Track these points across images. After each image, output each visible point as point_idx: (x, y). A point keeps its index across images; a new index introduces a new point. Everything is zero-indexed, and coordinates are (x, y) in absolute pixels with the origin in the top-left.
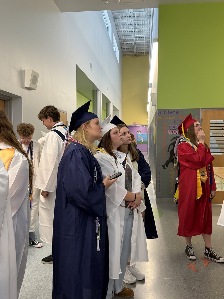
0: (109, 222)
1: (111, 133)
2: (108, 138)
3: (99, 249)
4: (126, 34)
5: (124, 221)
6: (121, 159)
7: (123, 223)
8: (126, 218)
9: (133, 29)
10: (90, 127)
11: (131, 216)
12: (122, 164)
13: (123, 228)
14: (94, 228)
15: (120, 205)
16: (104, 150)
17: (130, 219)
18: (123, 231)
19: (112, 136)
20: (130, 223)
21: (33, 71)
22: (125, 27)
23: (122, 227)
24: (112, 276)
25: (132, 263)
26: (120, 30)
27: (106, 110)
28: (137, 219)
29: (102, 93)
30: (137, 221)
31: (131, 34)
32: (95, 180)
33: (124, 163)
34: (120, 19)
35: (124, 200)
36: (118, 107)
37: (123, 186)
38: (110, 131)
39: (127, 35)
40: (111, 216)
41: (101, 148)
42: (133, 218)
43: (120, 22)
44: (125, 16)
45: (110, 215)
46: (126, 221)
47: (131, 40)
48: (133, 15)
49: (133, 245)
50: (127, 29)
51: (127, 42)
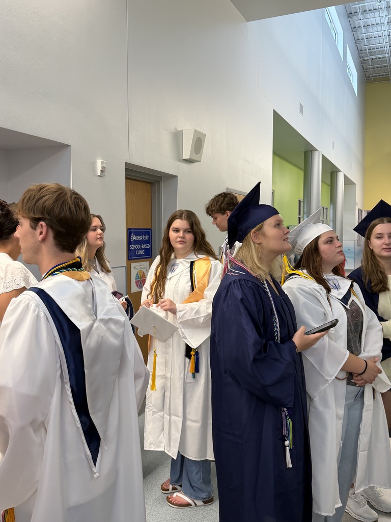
0: (315, 408)
1: (321, 241)
2: (313, 251)
3: (289, 465)
4: (373, 41)
5: (343, 409)
6: (340, 291)
7: (341, 412)
8: (349, 404)
9: (386, 31)
10: (264, 235)
11: (359, 399)
12: (341, 300)
13: (341, 421)
14: (279, 426)
15: (336, 377)
16: (307, 274)
17: (358, 406)
18: (343, 426)
19: (323, 247)
20: (357, 413)
21: (195, 131)
22: (370, 29)
23: (341, 419)
24: (319, 509)
25: (358, 488)
26: (360, 36)
27: (330, 184)
28: (372, 408)
29: (323, 156)
30: (370, 410)
31: (381, 41)
32: (277, 335)
33: (345, 300)
34: (360, 16)
35: (342, 370)
36: (355, 177)
37: (342, 344)
38: (317, 238)
39: (374, 44)
40: (317, 398)
41: (302, 270)
42: (363, 403)
43: (360, 21)
44: (370, 9)
45: (315, 397)
46: (349, 408)
47: (383, 52)
48: (386, 5)
49: (362, 455)
50: (373, 32)
51: (374, 57)
